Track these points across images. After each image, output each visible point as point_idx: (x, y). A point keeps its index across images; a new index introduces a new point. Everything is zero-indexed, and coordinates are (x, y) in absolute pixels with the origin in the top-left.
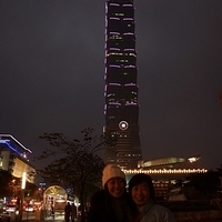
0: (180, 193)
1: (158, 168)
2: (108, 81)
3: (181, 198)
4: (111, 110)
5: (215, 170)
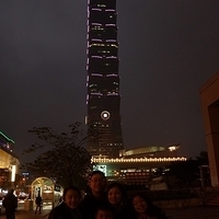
0: (162, 182)
1: (139, 156)
5: (195, 159)
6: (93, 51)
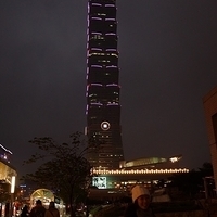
2: (89, 82)
3: (165, 199)
4: (93, 110)
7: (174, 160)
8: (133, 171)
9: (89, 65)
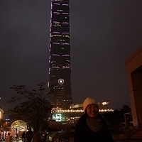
2: (51, 53)
6: (54, 39)
7: (104, 103)
8: (78, 111)
9: (51, 43)
